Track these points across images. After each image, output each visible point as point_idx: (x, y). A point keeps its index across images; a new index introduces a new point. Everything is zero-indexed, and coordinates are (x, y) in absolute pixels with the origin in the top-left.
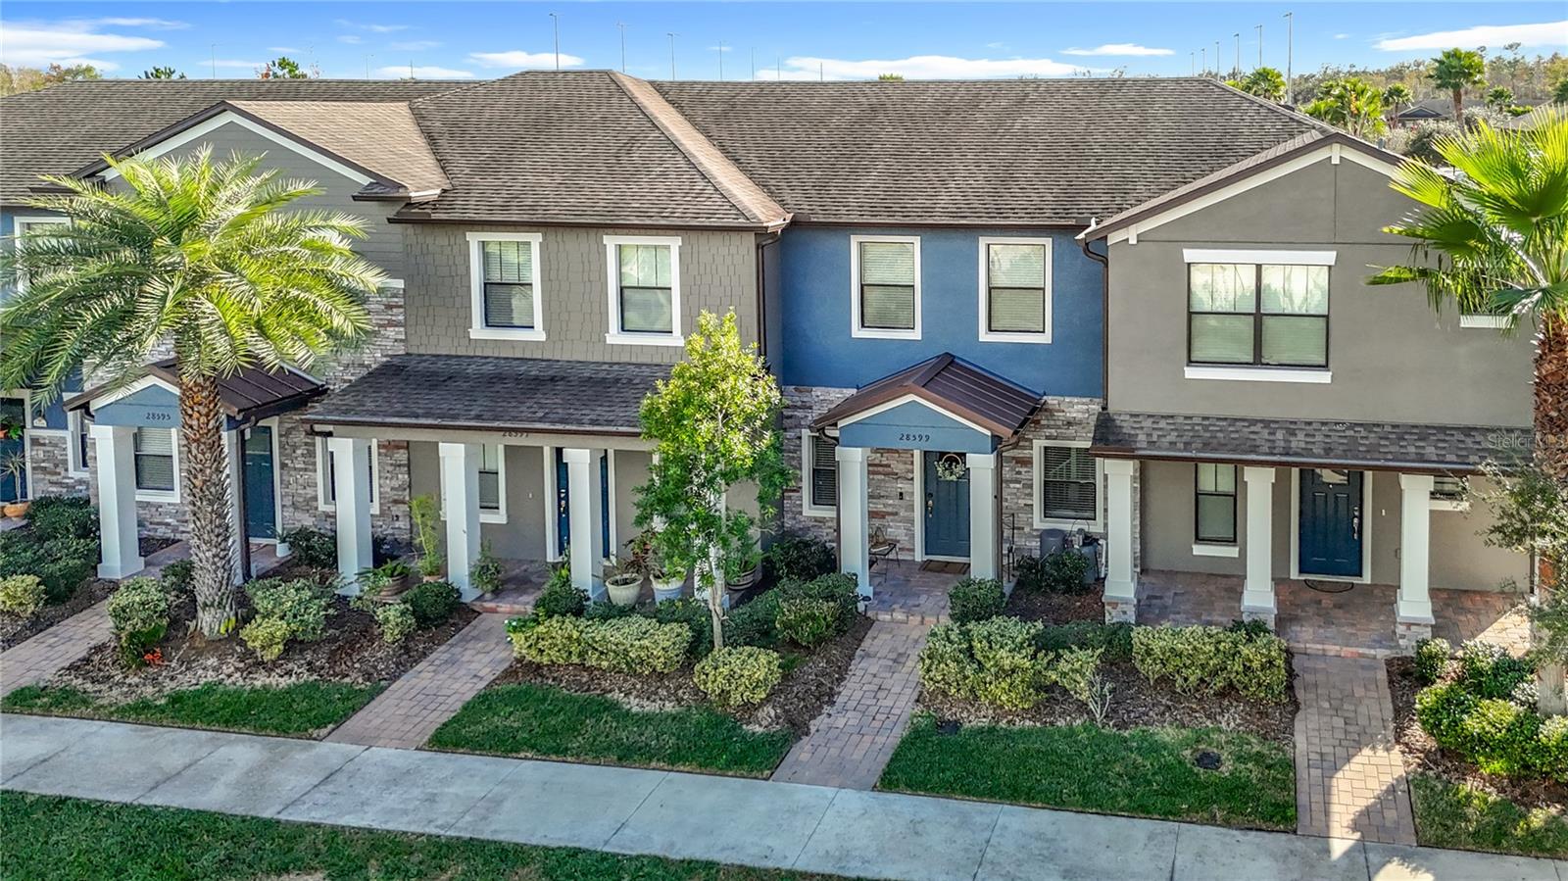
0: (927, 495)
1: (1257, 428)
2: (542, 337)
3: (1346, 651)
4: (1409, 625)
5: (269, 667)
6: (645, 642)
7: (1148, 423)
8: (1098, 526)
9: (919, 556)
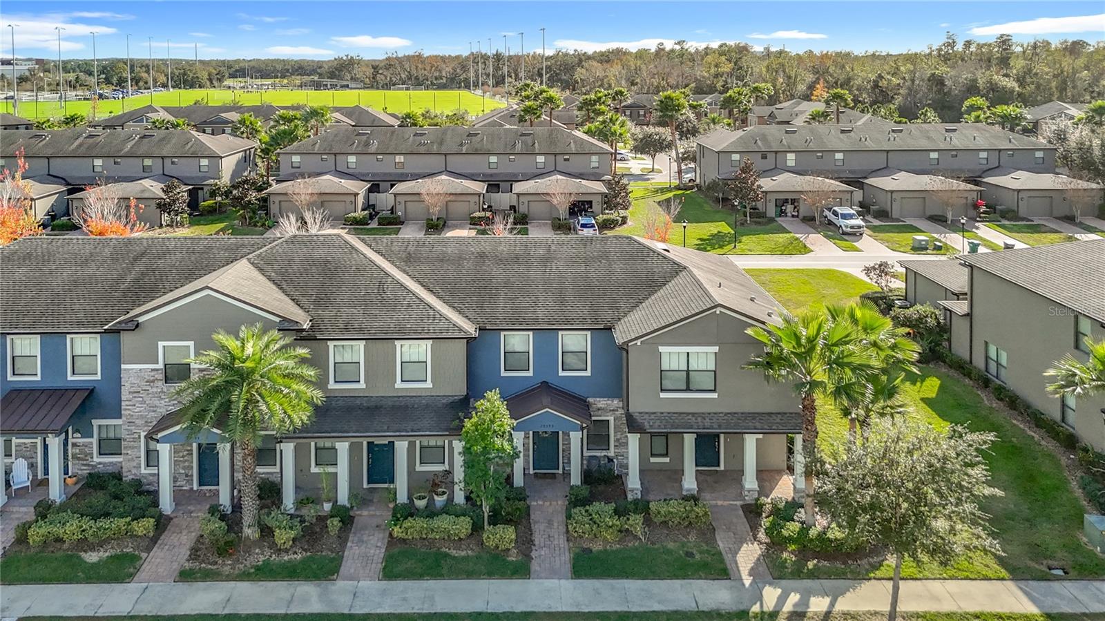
0: (534, 443)
1: (690, 417)
2: (364, 387)
3: (725, 503)
4: (749, 491)
5: (287, 551)
7: (646, 416)
8: (611, 453)
9: (532, 472)
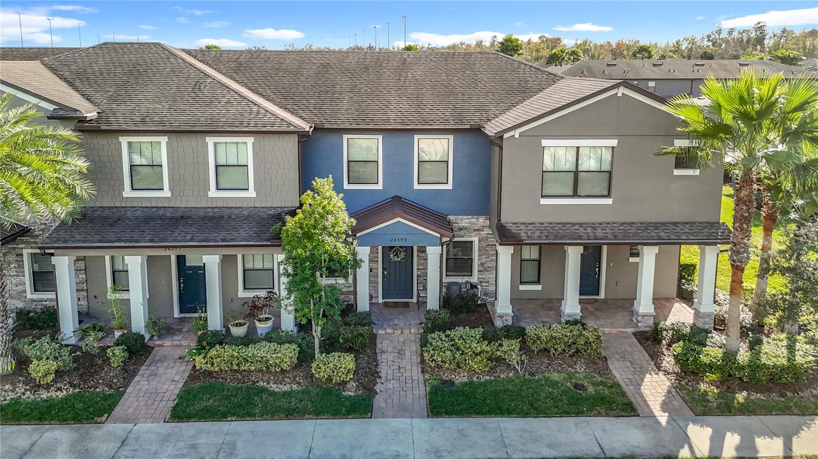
0: (384, 269)
1: (577, 227)
2: (169, 195)
3: (614, 331)
4: (643, 316)
6: (279, 355)
7: (523, 227)
8: (474, 279)
9: (381, 300)
